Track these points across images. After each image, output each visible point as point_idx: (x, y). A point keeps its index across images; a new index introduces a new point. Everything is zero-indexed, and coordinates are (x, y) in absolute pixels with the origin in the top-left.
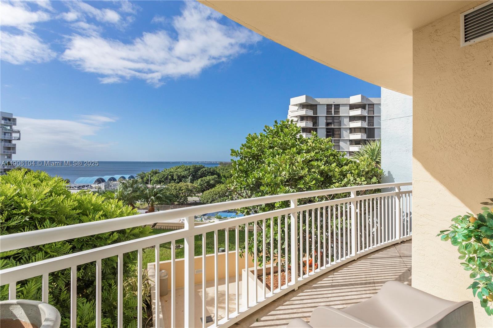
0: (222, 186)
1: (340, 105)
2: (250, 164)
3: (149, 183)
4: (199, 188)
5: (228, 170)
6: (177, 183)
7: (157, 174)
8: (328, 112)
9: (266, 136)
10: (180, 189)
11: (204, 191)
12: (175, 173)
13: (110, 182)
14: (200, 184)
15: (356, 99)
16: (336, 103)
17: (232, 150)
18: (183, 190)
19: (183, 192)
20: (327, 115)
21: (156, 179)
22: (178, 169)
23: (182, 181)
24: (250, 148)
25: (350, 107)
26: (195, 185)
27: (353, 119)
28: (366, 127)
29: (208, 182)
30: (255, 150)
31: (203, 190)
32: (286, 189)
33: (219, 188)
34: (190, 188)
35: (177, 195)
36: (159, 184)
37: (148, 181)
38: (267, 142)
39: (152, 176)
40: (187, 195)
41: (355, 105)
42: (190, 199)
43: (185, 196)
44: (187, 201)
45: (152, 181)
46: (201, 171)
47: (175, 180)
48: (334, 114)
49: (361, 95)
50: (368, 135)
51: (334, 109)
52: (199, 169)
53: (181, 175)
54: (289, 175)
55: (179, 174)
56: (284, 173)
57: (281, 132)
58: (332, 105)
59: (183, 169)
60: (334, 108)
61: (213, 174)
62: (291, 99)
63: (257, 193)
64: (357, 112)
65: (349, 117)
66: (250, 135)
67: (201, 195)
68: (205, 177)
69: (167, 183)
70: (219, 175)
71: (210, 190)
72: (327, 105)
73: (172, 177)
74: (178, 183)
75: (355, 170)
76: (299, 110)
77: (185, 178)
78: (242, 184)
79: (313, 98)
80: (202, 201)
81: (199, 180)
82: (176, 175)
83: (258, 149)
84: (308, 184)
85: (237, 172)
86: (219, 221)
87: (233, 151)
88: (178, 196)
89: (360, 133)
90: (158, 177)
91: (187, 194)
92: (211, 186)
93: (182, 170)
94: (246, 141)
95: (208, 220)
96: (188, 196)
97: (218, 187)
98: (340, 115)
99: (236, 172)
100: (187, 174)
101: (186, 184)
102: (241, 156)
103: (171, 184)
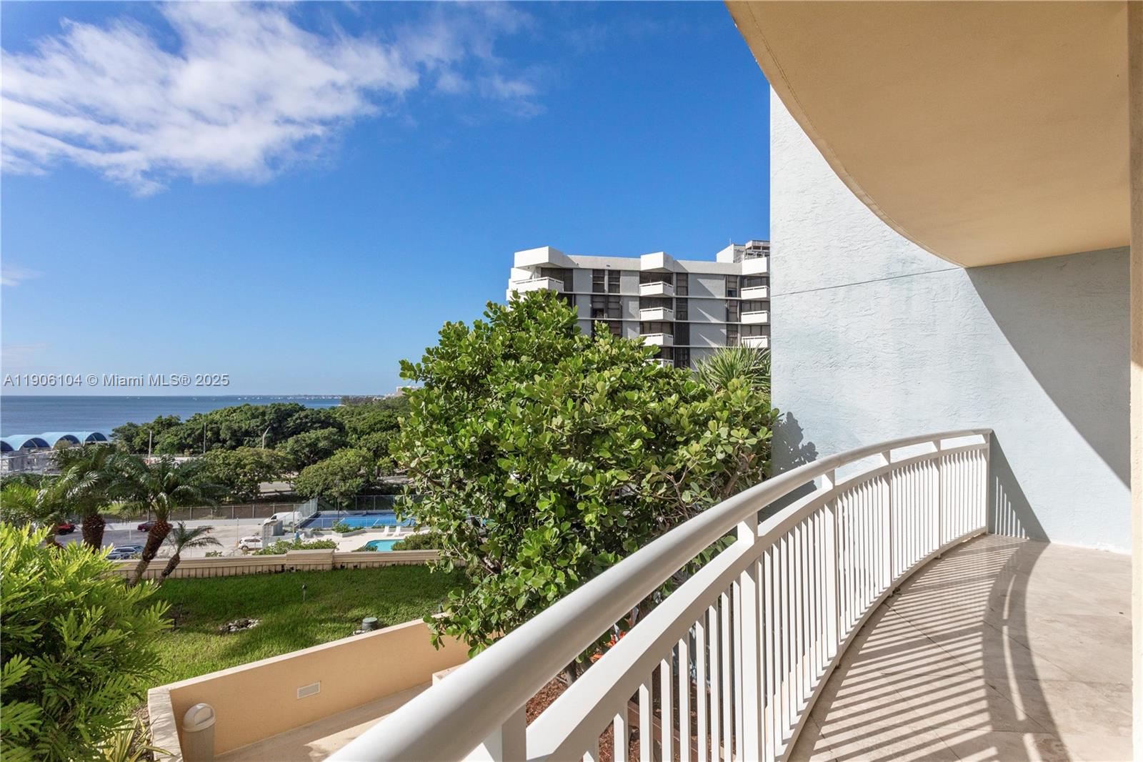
0: (351, 453)
1: (621, 273)
2: (453, 398)
3: (150, 450)
4: (288, 460)
5: (363, 416)
6: (229, 449)
7: (173, 428)
8: (597, 286)
9: (492, 328)
10: (239, 464)
11: (303, 468)
12: (224, 424)
13: (29, 450)
14: (292, 449)
15: (653, 261)
16: (612, 268)
17: (403, 363)
18: (245, 465)
19: (245, 470)
20: (593, 292)
21: (169, 440)
22: (234, 414)
23: (242, 445)
24: (451, 357)
25: (640, 277)
26: (279, 453)
27: (647, 302)
28: (671, 321)
29: (313, 445)
30: (465, 363)
31: (299, 463)
32: (569, 465)
33: (342, 458)
34: (264, 459)
35: (229, 480)
36: (179, 453)
37: (148, 447)
38: (500, 343)
39: (159, 433)
40: (256, 478)
41: (651, 273)
42: (266, 488)
43: (252, 480)
44: (259, 492)
45: (158, 447)
46: (294, 418)
47: (224, 441)
48: (609, 292)
49: (664, 254)
50: (677, 337)
51: (609, 281)
52: (289, 414)
53: (241, 429)
54: (573, 427)
55: (235, 426)
56: (557, 421)
57: (529, 318)
58: (603, 271)
59: (246, 414)
60: (609, 278)
61: (324, 424)
62: (517, 255)
63: (485, 477)
64: (656, 289)
65: (638, 299)
66: (449, 324)
67: (295, 476)
68: (306, 432)
69: (202, 449)
70: (341, 428)
71: (319, 464)
72: (595, 271)
73: (217, 433)
74: (234, 448)
75: (721, 411)
76: (533, 279)
77: (252, 437)
78: (442, 453)
79: (564, 254)
80: (297, 491)
81: (291, 441)
82: (227, 430)
83: (474, 359)
84: (622, 446)
85: (424, 421)
86: (344, 537)
87: (406, 367)
88: (234, 482)
89: (661, 334)
90: (176, 435)
91: (258, 475)
92: (321, 454)
93: (243, 417)
94: (440, 340)
95: (315, 536)
96: (260, 480)
97: (338, 456)
98: (621, 294)
99: (420, 420)
100: (257, 426)
101: (255, 451)
102: (426, 377)
103: (213, 452)
